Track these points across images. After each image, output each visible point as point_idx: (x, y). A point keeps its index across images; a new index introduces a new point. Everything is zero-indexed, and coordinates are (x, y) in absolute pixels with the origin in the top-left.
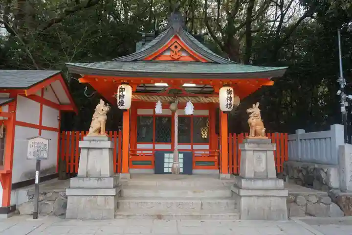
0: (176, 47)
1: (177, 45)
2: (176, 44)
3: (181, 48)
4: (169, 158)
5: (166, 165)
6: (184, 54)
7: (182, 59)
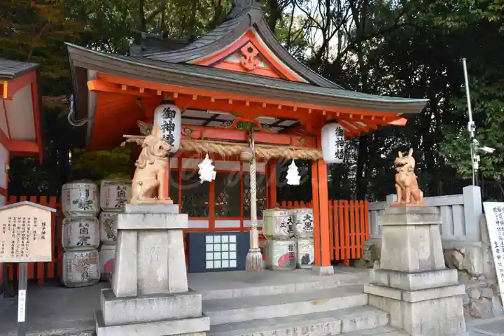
0: (250, 50)
1: (252, 47)
2: (249, 45)
3: (257, 52)
4: (214, 244)
5: (209, 256)
6: (261, 65)
7: (257, 72)
